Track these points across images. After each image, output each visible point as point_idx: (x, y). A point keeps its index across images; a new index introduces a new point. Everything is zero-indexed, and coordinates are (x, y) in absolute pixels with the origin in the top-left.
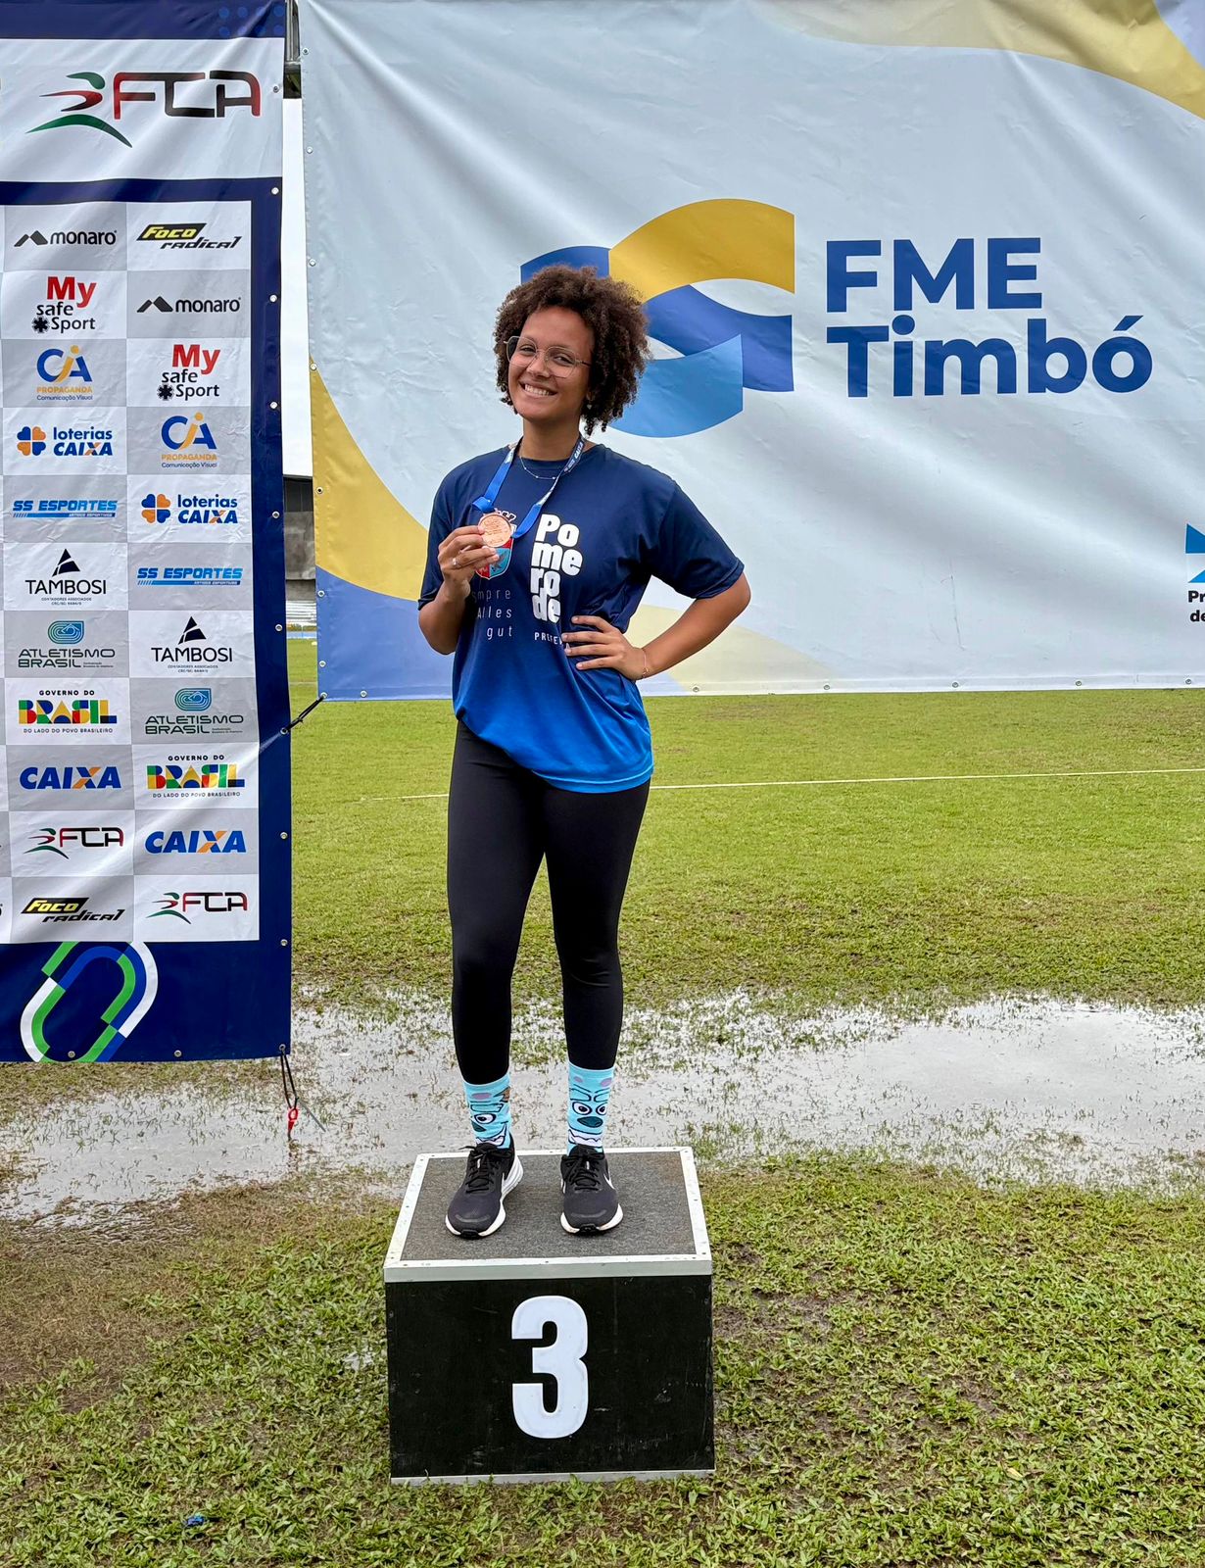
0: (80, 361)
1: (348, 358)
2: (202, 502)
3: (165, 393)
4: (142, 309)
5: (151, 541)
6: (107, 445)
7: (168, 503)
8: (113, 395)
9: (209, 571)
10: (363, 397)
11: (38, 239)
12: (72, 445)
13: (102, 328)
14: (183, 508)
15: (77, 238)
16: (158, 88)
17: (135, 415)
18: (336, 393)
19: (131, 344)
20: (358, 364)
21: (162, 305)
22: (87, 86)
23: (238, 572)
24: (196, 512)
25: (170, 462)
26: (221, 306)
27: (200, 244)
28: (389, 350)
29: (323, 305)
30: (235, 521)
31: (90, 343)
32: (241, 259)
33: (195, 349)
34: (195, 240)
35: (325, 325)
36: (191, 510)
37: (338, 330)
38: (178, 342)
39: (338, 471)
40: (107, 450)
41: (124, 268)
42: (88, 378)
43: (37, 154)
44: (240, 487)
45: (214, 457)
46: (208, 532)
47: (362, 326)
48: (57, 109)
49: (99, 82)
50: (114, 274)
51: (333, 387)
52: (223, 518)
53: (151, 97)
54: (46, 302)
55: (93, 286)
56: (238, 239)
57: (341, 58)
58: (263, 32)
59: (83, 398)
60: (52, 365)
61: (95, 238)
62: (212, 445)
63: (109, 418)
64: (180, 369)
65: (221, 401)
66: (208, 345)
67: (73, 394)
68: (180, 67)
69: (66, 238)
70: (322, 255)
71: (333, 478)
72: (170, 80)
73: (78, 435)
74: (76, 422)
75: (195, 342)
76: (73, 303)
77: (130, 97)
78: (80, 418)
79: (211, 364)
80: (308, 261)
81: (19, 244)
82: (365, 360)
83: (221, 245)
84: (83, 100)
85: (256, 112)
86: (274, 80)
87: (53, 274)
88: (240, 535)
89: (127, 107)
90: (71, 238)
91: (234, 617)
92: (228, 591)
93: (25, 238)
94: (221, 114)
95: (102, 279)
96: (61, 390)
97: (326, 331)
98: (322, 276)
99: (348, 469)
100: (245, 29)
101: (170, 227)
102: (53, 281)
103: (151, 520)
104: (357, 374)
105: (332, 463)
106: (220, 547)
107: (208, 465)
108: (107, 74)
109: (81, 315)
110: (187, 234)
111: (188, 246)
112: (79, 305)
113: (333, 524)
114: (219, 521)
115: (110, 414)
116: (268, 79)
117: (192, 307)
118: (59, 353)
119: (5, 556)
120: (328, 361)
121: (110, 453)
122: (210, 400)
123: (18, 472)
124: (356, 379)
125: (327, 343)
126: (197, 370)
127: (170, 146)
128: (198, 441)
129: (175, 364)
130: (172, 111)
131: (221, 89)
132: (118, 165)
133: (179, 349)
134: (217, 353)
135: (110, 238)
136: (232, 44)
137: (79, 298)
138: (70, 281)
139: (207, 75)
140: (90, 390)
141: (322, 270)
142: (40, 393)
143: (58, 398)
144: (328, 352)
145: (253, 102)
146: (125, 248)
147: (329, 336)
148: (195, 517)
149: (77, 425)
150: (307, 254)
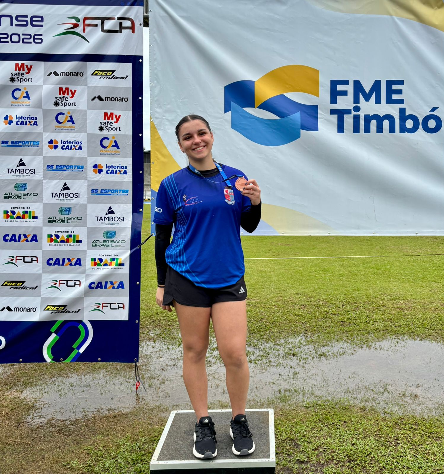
0: (71, 117)
1: (164, 118)
2: (115, 167)
3: (101, 129)
4: (93, 100)
5: (96, 180)
6: (80, 146)
7: (102, 167)
8: (83, 129)
9: (117, 191)
10: (169, 131)
11: (56, 74)
12: (68, 146)
13: (78, 106)
14: (108, 169)
15: (70, 74)
16: (99, 22)
17: (91, 137)
18: (159, 129)
19: (89, 112)
20: (167, 120)
21: (100, 98)
22: (74, 21)
23: (127, 191)
24: (112, 170)
25: (103, 153)
26: (121, 100)
27: (114, 77)
28: (178, 115)
29: (155, 99)
30: (126, 173)
31: (74, 111)
32: (128, 83)
33: (112, 114)
34: (112, 76)
35: (156, 106)
36: (111, 169)
37: (160, 107)
38: (106, 111)
39: (160, 156)
40: (80, 148)
41: (86, 85)
42: (73, 123)
43: (56, 44)
44: (128, 162)
45: (119, 152)
46: (117, 177)
47: (169, 106)
48: (63, 29)
49: (78, 20)
50: (83, 87)
51: (158, 127)
52: (122, 172)
53: (96, 25)
54: (58, 96)
55: (75, 91)
56: (127, 76)
57: (163, 14)
58: (136, 4)
59: (72, 130)
60: (60, 118)
61: (76, 74)
62: (118, 148)
63: (81, 137)
64: (106, 121)
65: (122, 132)
66: (116, 113)
67: (68, 128)
68: (107, 15)
69: (66, 74)
70: (155, 82)
71: (158, 159)
72: (103, 20)
73: (70, 143)
74: (69, 138)
75: (112, 111)
76: (68, 97)
77: (89, 25)
78: (71, 137)
79: (118, 119)
80: (150, 83)
81: (49, 75)
82: (170, 118)
83: (121, 78)
84: (72, 26)
85: (133, 32)
86: (140, 21)
87: (61, 86)
88: (129, 178)
89: (88, 29)
90: (68, 74)
91: (125, 206)
92: (123, 198)
93: (51, 73)
94: (121, 32)
95: (79, 89)
96: (64, 127)
97: (156, 108)
98: (155, 89)
99: (163, 156)
100: (130, 3)
101: (103, 71)
102: (61, 89)
103: (96, 173)
104: (167, 123)
105: (157, 153)
106: (121, 183)
107: (117, 154)
108: (81, 17)
109: (71, 101)
110: (109, 74)
111: (109, 78)
112: (70, 97)
113: (157, 174)
114: (121, 173)
115: (81, 136)
116: (138, 20)
117: (111, 99)
118: (63, 114)
119: (43, 184)
120: (157, 118)
121: (81, 149)
122: (117, 132)
123: (49, 155)
124: (166, 125)
125: (156, 112)
126: (113, 121)
127: (102, 43)
128: (113, 146)
129: (105, 119)
130: (103, 30)
131: (121, 24)
132: (84, 49)
133: (106, 114)
134: (120, 116)
135: (81, 74)
136: (125, 8)
137: (70, 95)
138: (67, 89)
139: (116, 19)
140: (74, 127)
141: (155, 87)
142: (57, 128)
143: (63, 130)
144: (157, 115)
145: (132, 28)
146: (86, 78)
147: (158, 110)
148: (112, 172)
149: (70, 139)
150: (150, 81)
